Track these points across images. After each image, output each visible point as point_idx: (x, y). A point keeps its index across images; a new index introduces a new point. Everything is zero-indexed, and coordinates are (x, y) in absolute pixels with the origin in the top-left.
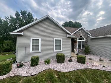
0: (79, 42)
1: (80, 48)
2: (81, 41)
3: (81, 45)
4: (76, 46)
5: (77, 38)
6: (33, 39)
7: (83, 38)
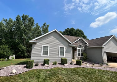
0: (79, 51)
1: (80, 56)
2: (81, 49)
3: (81, 53)
4: (76, 54)
5: (77, 47)
6: (44, 46)
7: (82, 47)
